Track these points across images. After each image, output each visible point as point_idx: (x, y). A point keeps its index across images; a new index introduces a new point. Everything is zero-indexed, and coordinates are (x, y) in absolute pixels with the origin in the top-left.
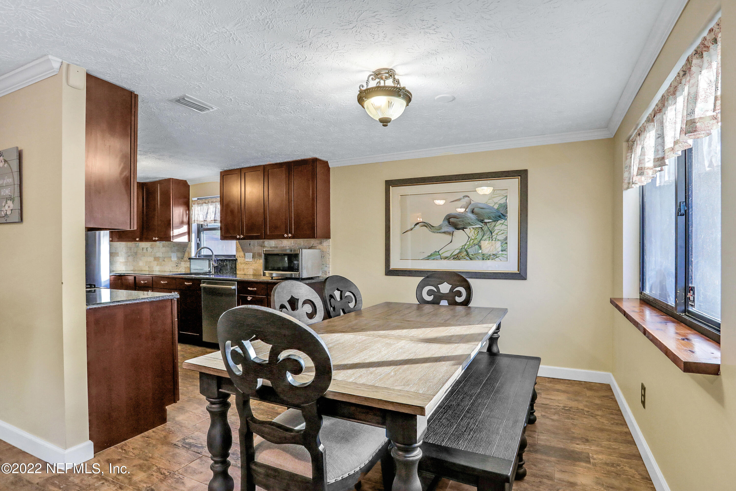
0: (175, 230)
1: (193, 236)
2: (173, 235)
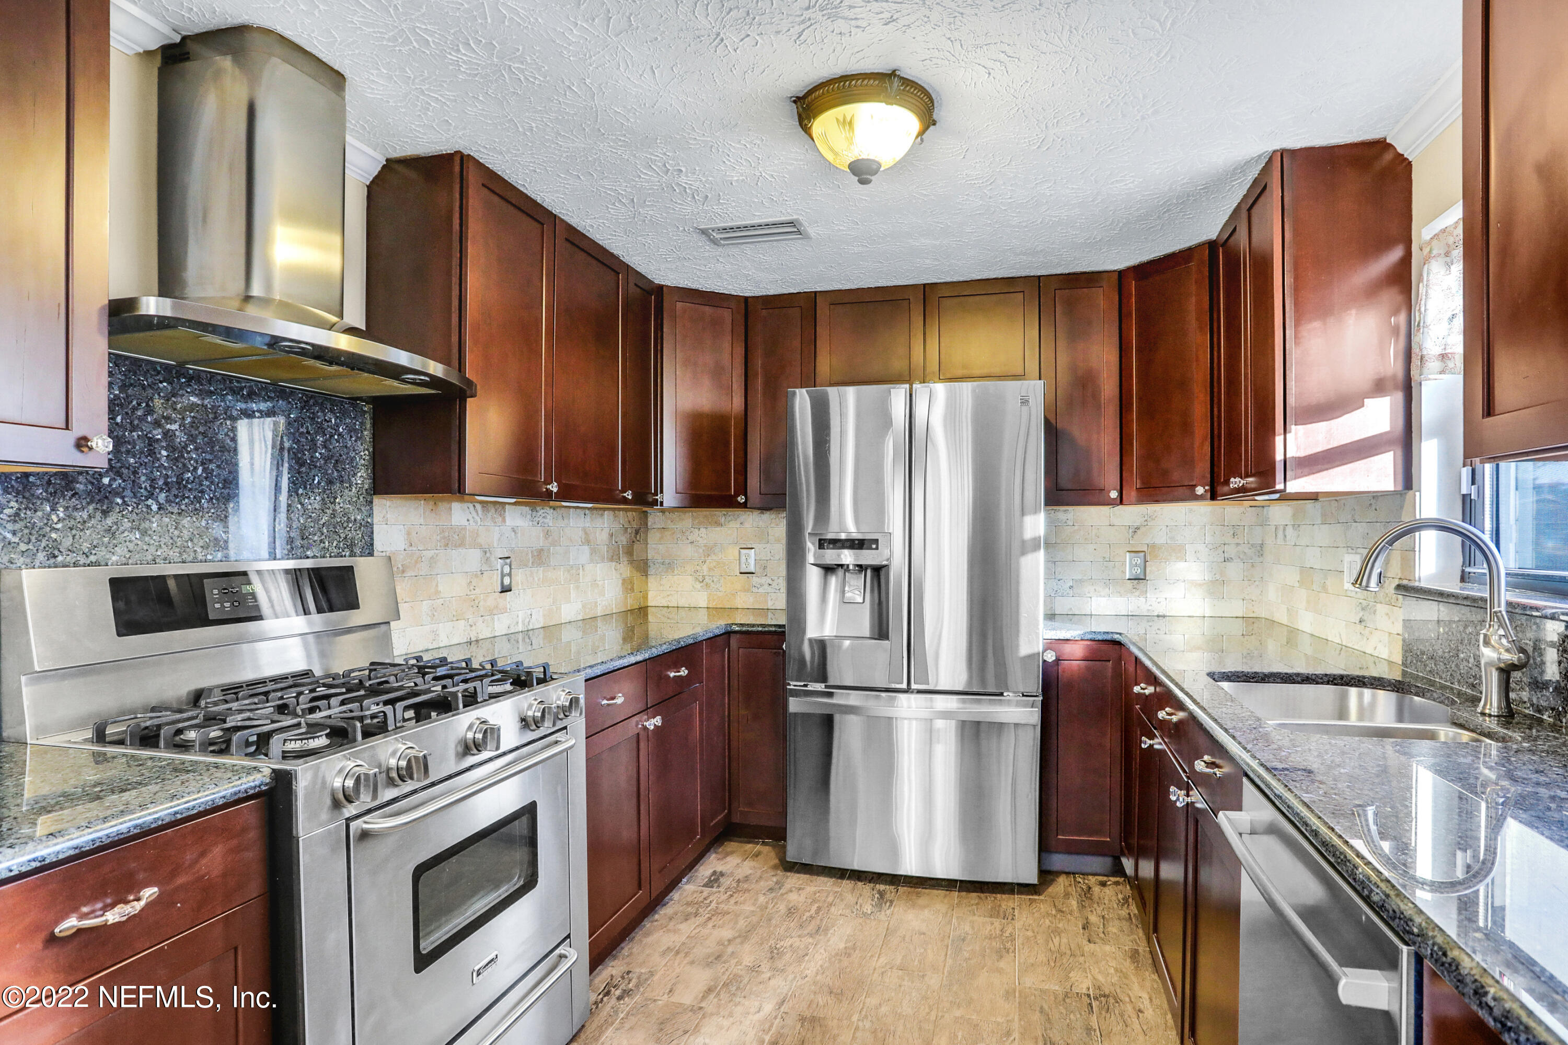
0: (1296, 430)
2: (1288, 456)
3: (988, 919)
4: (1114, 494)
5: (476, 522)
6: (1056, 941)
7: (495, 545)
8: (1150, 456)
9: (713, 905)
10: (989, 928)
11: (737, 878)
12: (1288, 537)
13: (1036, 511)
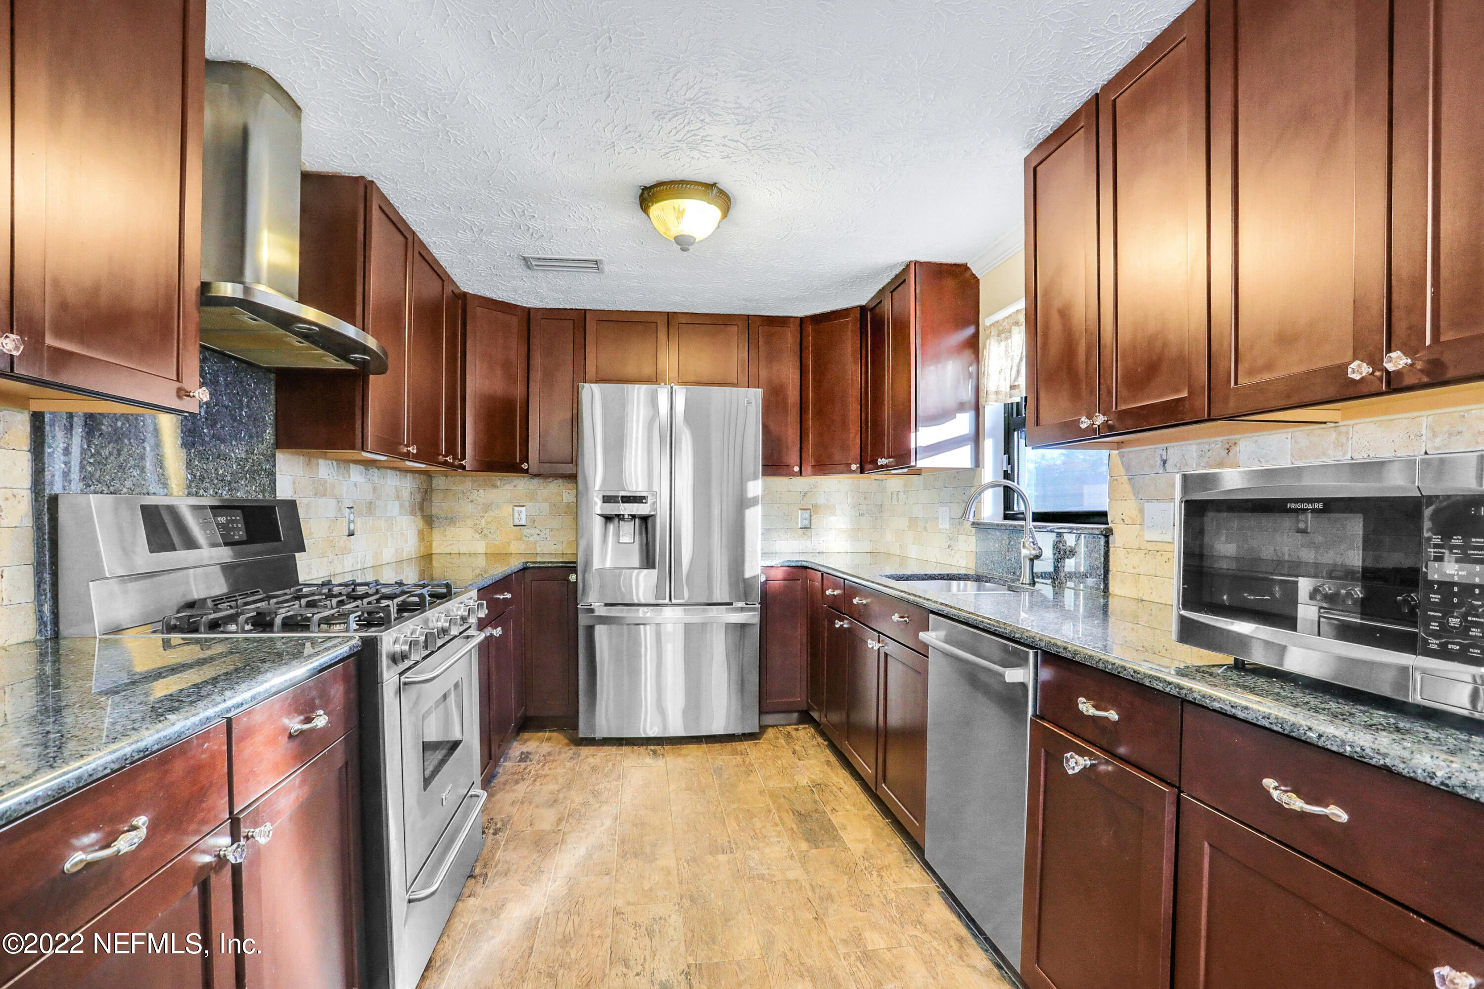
0: (922, 430)
1: (991, 446)
2: (918, 445)
3: (731, 757)
4: (797, 469)
5: (333, 476)
6: (779, 762)
7: (344, 497)
8: (821, 445)
9: (533, 772)
10: (734, 761)
11: (542, 754)
12: (900, 499)
13: (755, 478)
